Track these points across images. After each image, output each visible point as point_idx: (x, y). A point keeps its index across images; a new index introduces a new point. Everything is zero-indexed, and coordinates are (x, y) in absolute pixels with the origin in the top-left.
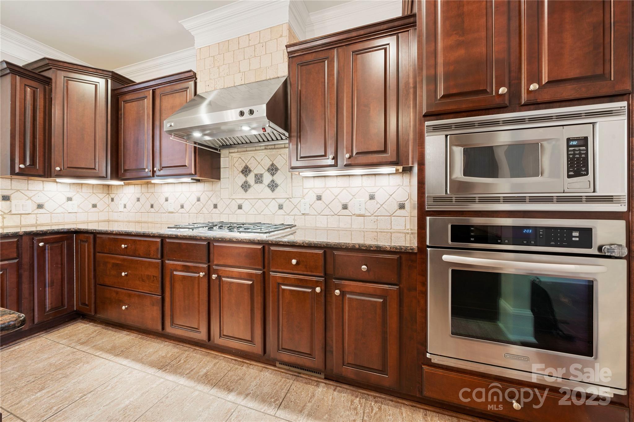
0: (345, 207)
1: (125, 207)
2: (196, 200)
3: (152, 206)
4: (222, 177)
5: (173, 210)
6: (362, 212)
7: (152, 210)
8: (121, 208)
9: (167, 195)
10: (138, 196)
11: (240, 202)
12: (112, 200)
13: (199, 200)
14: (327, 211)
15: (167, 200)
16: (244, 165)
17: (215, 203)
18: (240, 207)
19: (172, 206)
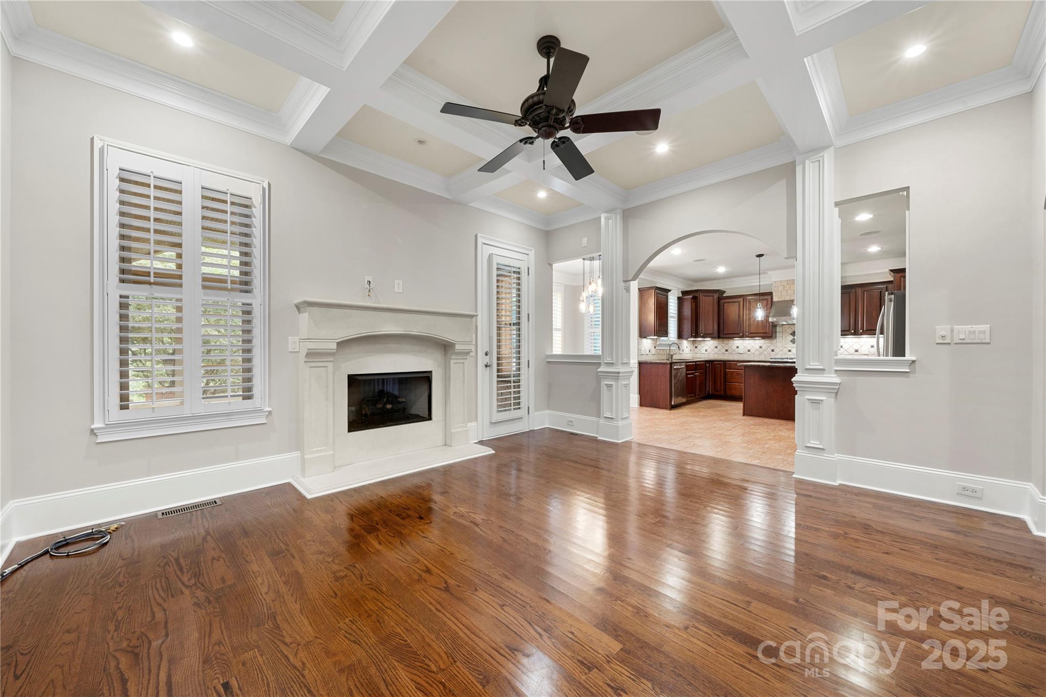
0: (857, 351)
1: (706, 351)
2: (759, 347)
3: (727, 351)
4: (777, 336)
5: (742, 352)
6: (867, 353)
7: (726, 352)
8: (704, 352)
9: (738, 345)
10: (716, 345)
11: (790, 349)
12: (696, 347)
13: (761, 347)
14: (846, 353)
15: (738, 347)
16: (792, 331)
17: (773, 349)
18: (790, 351)
19: (741, 350)
